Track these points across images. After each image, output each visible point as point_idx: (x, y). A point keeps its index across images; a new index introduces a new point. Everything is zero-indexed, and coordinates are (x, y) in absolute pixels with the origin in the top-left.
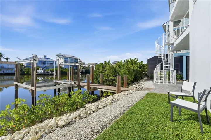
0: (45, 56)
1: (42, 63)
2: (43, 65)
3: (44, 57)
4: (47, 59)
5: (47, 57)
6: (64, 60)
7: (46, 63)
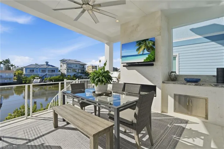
0: (47, 63)
1: (43, 71)
2: (44, 73)
3: (45, 64)
4: (49, 65)
5: (49, 64)
6: (67, 67)
7: (47, 70)
